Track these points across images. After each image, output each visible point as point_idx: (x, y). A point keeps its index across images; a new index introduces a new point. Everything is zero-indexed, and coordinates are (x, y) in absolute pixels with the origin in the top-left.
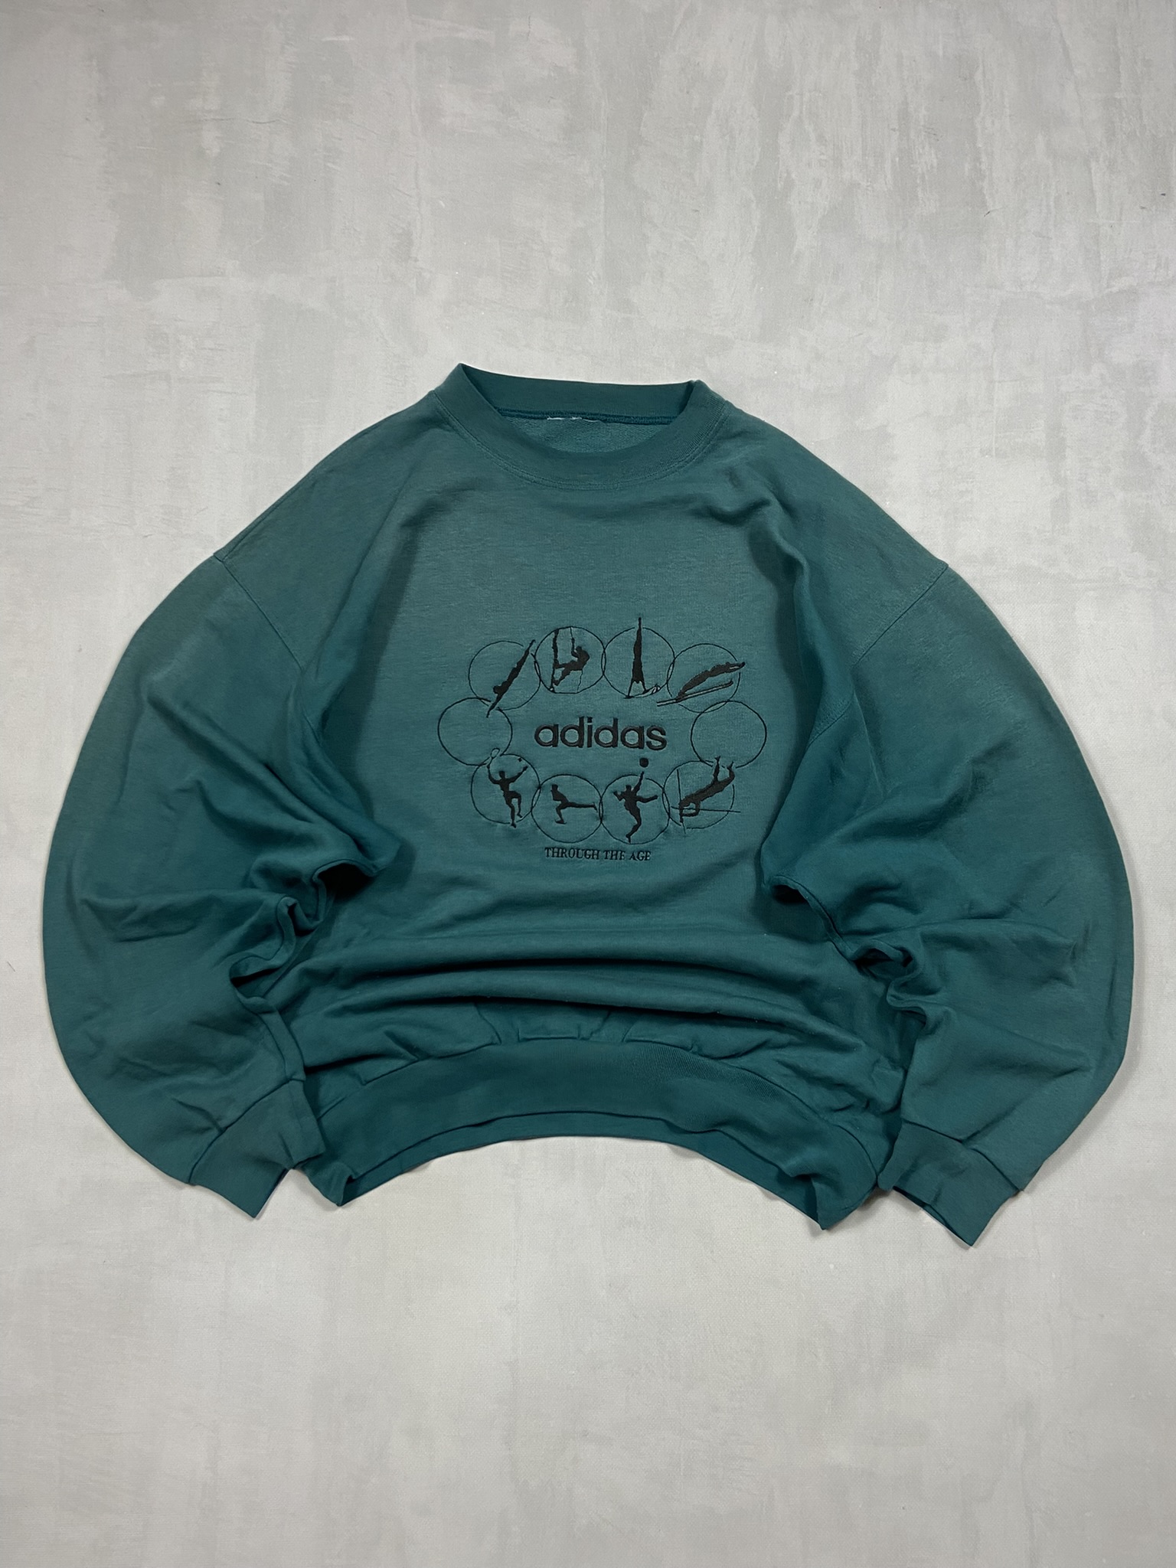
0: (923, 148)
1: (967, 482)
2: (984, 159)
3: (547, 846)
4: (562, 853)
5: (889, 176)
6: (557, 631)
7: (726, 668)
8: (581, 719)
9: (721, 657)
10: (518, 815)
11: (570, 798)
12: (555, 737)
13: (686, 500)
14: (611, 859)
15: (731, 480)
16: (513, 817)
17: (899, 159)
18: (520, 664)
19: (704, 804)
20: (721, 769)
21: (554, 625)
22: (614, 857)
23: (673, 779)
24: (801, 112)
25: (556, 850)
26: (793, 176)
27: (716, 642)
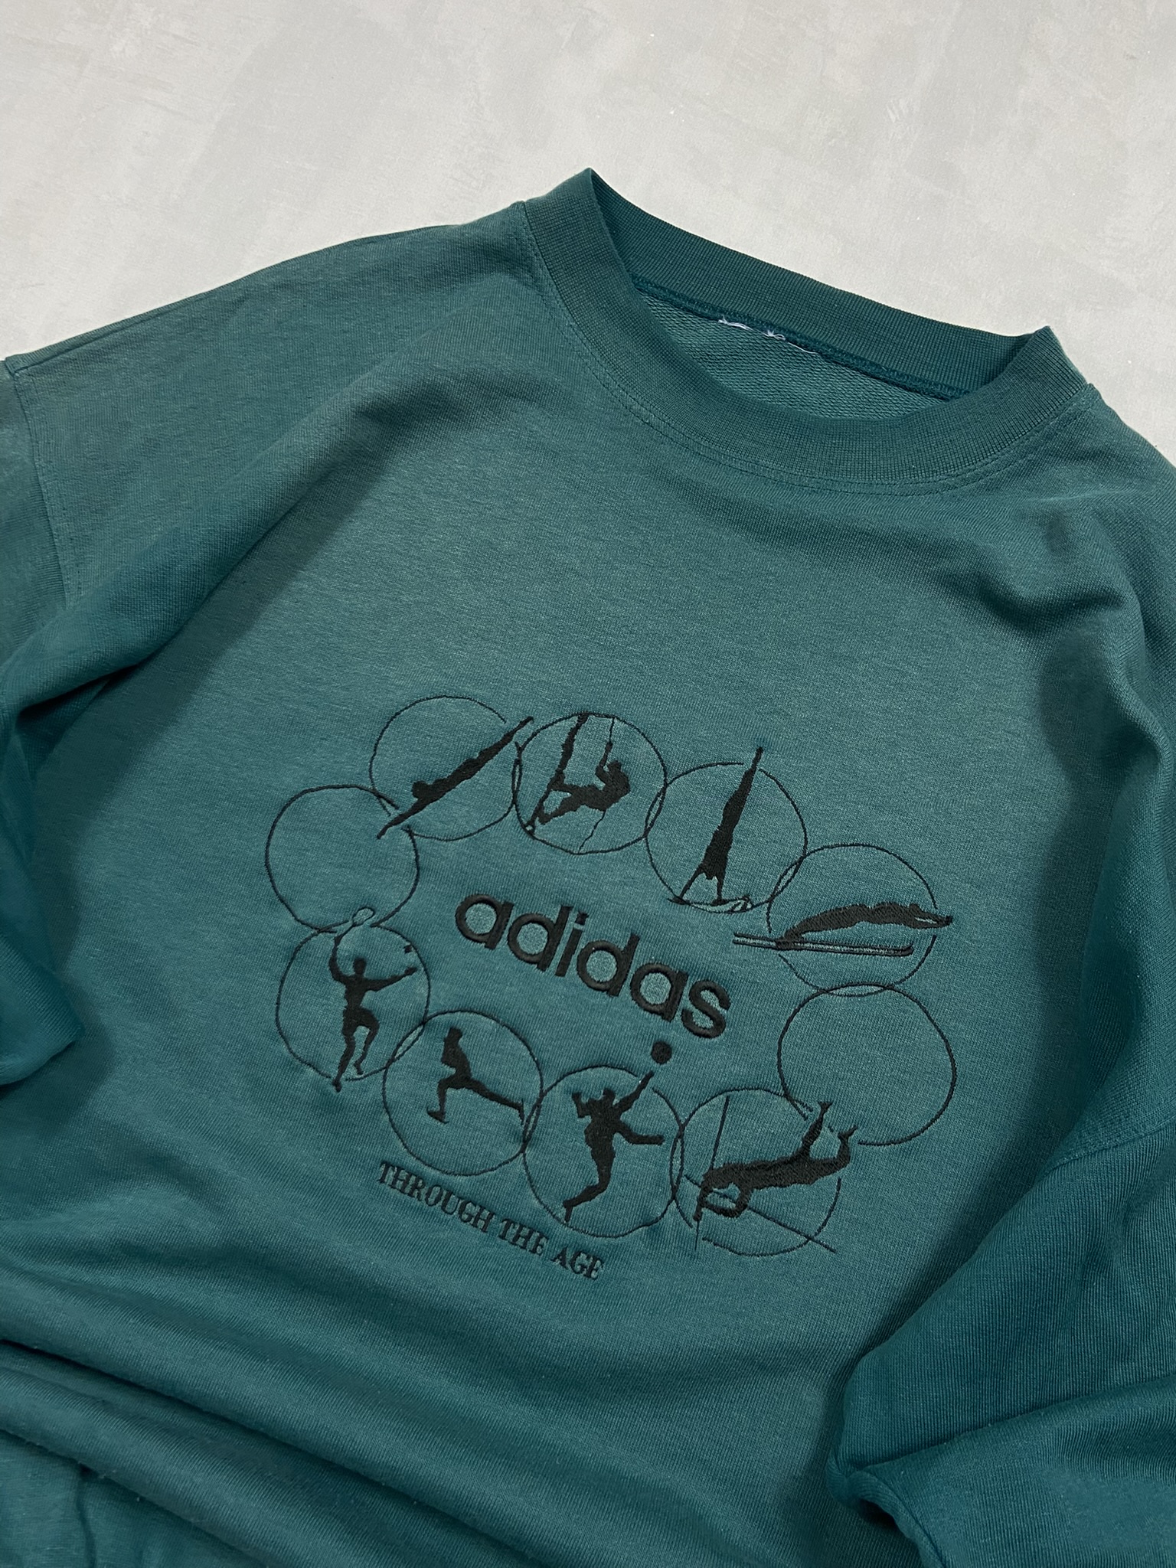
3: (388, 1156)
4: (415, 1187)
6: (583, 717)
7: (909, 915)
8: (566, 910)
9: (905, 889)
10: (357, 1065)
11: (479, 1069)
12: (498, 929)
13: (941, 550)
14: (514, 1243)
15: (1049, 537)
16: (342, 1067)
18: (488, 754)
19: (763, 1197)
20: (825, 1131)
21: (582, 702)
22: (520, 1242)
23: (710, 1113)
25: (403, 1174)
27: (905, 854)
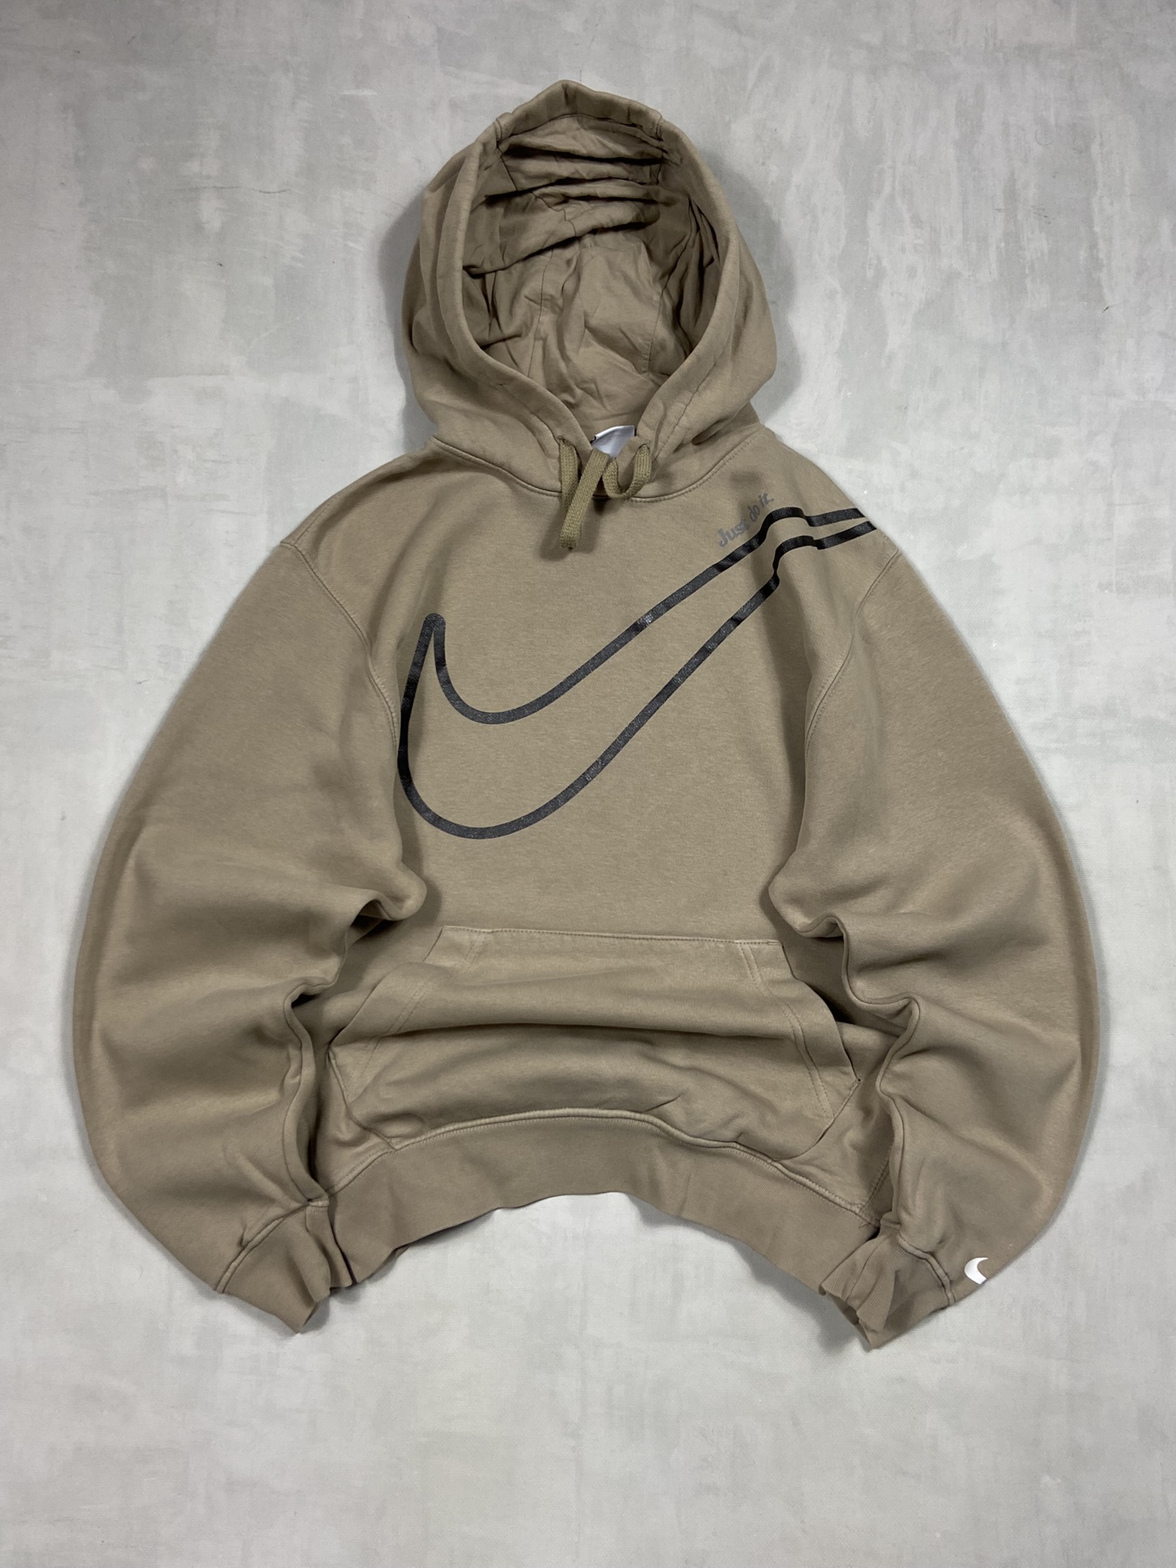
0: (1033, 233)
1: (1085, 622)
2: (1102, 245)
5: (994, 266)
17: (1006, 244)
24: (894, 188)
26: (885, 263)
